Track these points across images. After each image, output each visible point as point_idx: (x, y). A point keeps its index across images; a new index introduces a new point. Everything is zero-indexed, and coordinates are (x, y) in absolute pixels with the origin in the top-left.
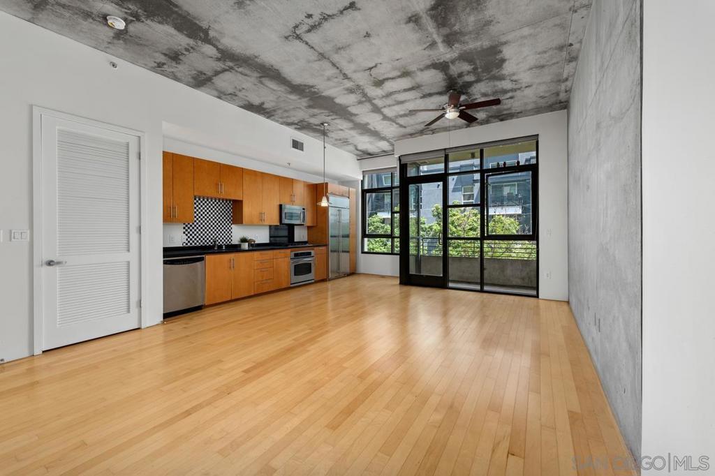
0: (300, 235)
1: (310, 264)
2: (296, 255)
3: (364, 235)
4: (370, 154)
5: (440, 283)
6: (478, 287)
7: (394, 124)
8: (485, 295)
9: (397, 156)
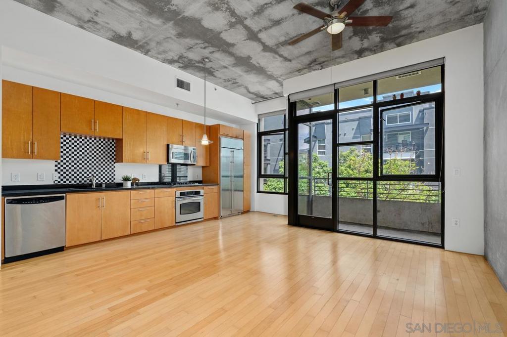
0: (194, 174)
1: (199, 203)
2: (182, 194)
3: (260, 175)
4: (263, 97)
5: (329, 225)
6: (371, 232)
7: (277, 56)
8: (379, 241)
9: (286, 95)
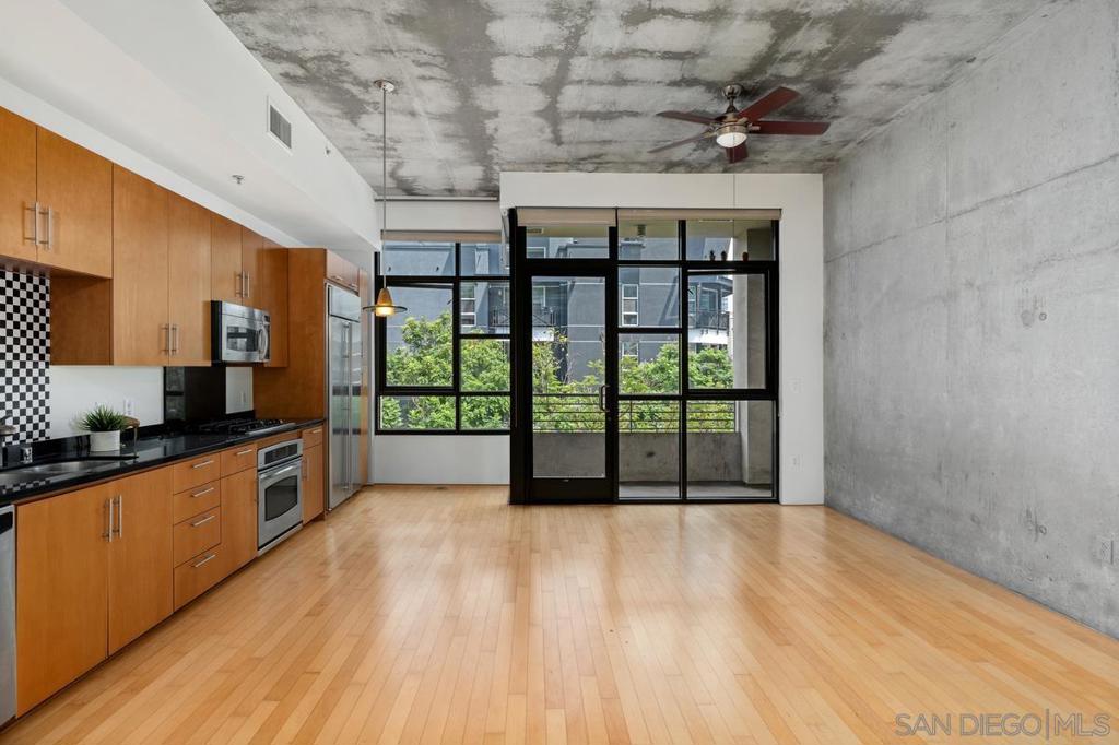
0: (238, 393)
1: (296, 479)
5: (600, 493)
6: (674, 493)
7: (548, 130)
9: (505, 208)
